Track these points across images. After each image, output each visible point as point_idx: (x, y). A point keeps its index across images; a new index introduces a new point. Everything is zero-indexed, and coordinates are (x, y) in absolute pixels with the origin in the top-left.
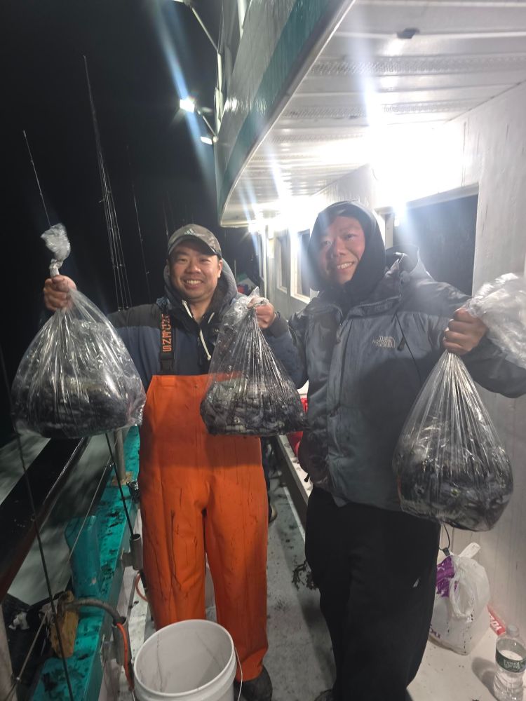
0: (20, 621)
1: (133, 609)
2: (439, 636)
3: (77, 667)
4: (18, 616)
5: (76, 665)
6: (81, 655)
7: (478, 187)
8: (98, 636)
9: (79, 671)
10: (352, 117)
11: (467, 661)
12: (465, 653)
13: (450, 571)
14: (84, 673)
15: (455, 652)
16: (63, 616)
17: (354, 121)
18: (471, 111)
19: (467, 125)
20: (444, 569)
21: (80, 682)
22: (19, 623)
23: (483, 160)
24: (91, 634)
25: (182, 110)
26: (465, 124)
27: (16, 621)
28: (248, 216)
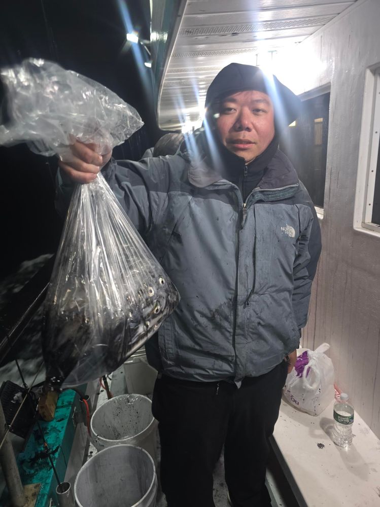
0: (18, 397)
1: (99, 395)
2: (298, 404)
3: (56, 426)
4: (16, 395)
5: (55, 425)
6: (59, 419)
7: (330, 85)
8: (70, 408)
9: (57, 428)
10: (234, 34)
11: (317, 420)
12: (316, 415)
13: (306, 361)
14: (60, 429)
15: (309, 414)
16: (46, 394)
17: (235, 37)
18: (325, 25)
19: (323, 38)
20: (302, 359)
21: (58, 434)
22: (17, 399)
23: (334, 64)
24: (66, 406)
25: (129, 41)
26: (322, 37)
27: (15, 397)
28: (181, 120)
